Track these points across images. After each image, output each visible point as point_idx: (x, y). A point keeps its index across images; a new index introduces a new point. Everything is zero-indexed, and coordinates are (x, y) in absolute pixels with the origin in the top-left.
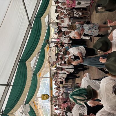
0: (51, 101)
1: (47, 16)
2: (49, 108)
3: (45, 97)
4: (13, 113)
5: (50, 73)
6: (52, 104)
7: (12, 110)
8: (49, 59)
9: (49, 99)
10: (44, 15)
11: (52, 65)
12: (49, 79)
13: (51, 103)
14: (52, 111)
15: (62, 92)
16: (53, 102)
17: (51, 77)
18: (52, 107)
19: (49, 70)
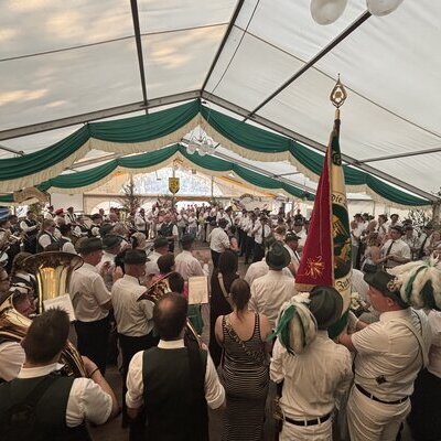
0: (167, 198)
1: (369, 198)
2: (149, 193)
3: (174, 184)
4: (201, 122)
5: (221, 198)
6: (158, 198)
7: (205, 122)
8: (249, 196)
9: (170, 194)
10: (373, 192)
11: (237, 203)
12: (209, 194)
13: (162, 197)
14: (146, 197)
15: (191, 219)
16: (163, 201)
17: (214, 198)
18: (153, 197)
19: (227, 196)
